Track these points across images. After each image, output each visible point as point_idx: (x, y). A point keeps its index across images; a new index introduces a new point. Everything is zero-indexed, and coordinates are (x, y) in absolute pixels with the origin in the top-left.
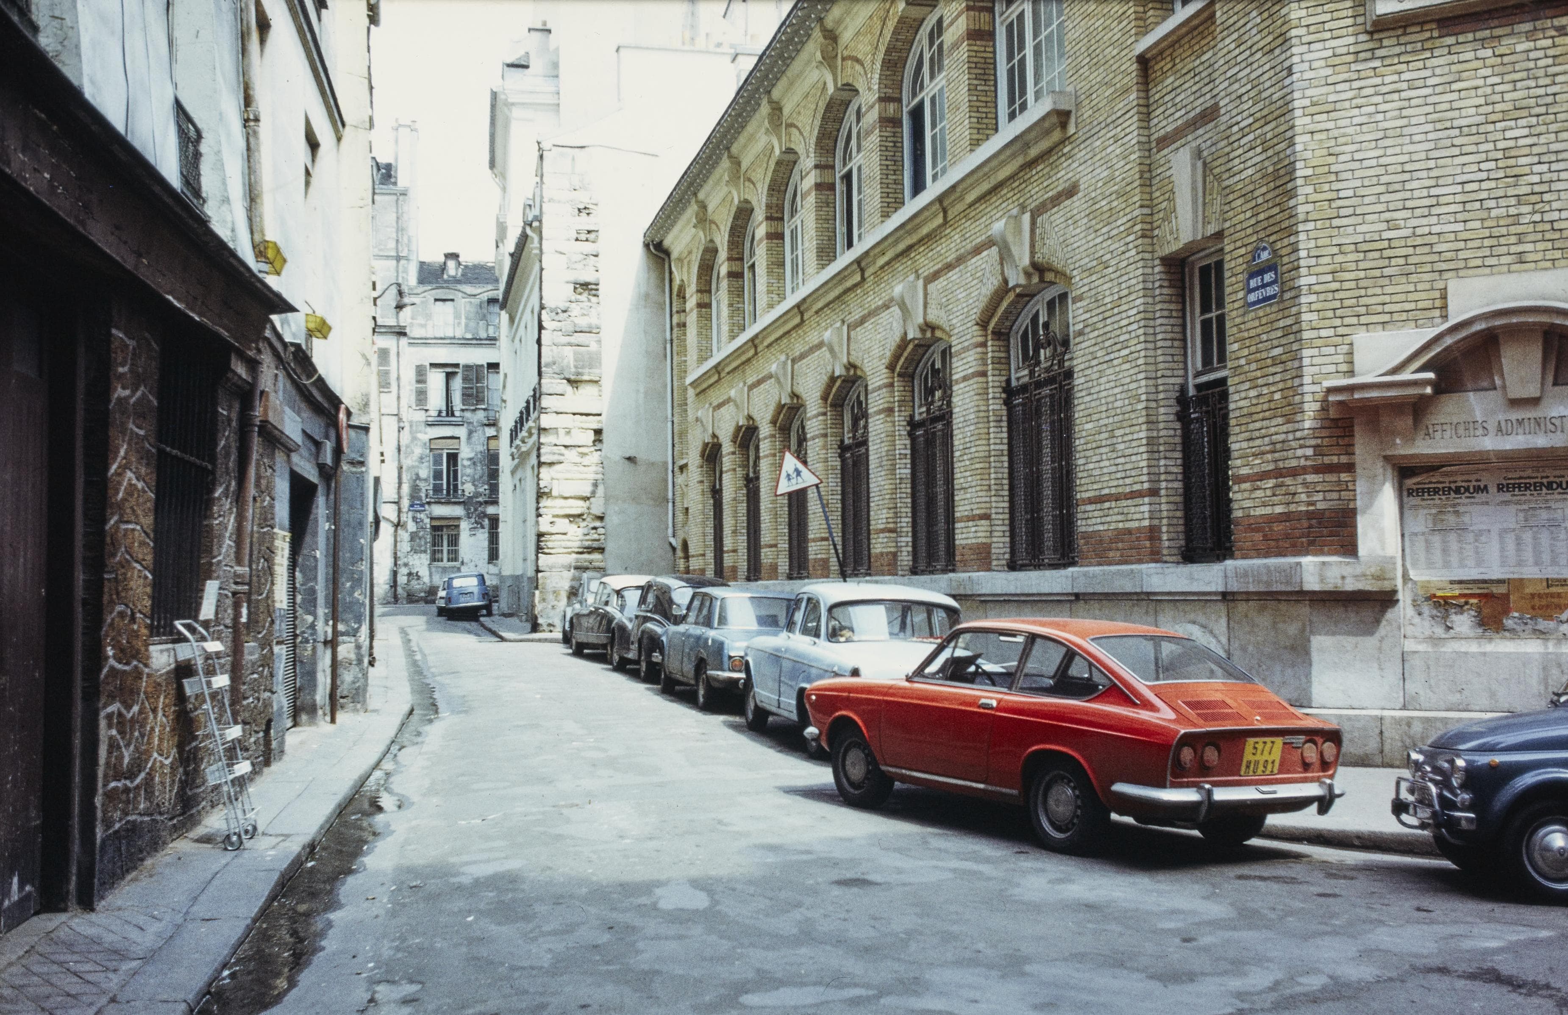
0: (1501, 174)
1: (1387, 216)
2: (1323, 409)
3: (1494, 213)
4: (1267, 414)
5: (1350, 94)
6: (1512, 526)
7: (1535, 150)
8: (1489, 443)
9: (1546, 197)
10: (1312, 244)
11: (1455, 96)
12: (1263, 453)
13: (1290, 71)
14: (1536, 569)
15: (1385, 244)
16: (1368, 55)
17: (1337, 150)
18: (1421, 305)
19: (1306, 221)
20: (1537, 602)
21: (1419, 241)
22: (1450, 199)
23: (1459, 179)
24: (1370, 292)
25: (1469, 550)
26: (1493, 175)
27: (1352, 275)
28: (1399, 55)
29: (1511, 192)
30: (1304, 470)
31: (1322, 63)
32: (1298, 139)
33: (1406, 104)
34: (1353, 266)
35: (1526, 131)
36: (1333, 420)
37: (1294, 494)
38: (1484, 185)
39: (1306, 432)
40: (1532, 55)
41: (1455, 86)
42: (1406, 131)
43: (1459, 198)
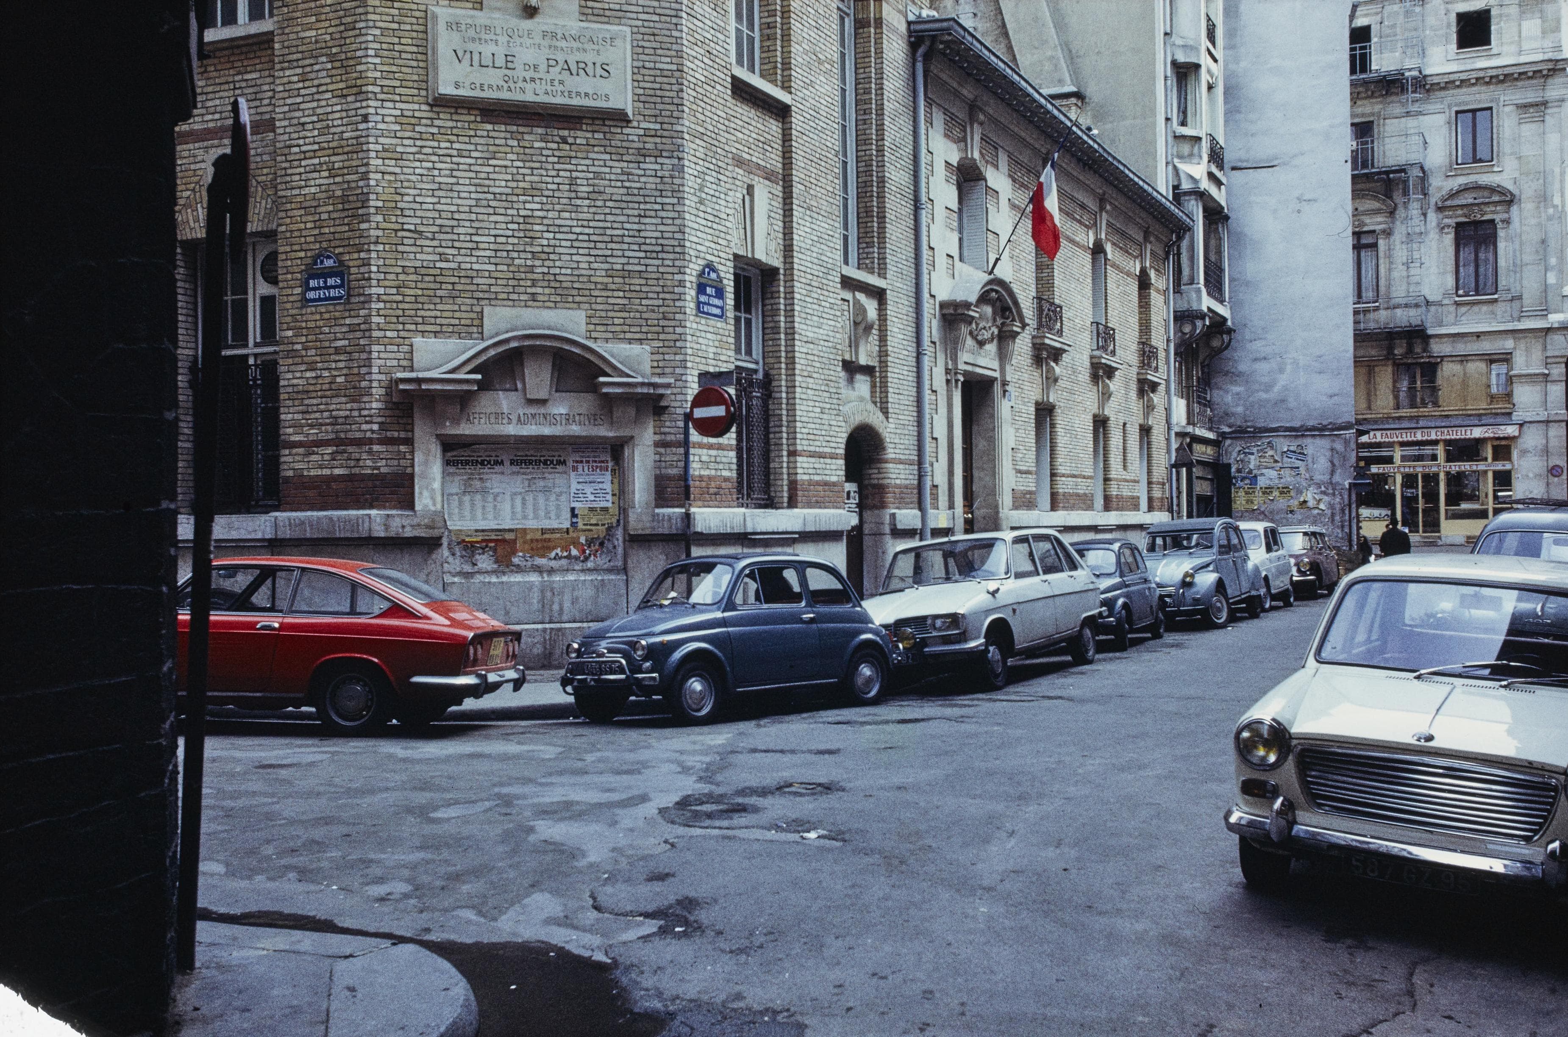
0: (522, 234)
1: (440, 250)
2: (387, 394)
3: (517, 262)
4: (328, 393)
5: (414, 150)
6: (519, 490)
7: (545, 221)
8: (512, 430)
9: (552, 256)
10: (381, 262)
11: (491, 169)
12: (321, 425)
13: (365, 119)
14: (535, 521)
15: (438, 272)
16: (429, 122)
17: (403, 191)
18: (463, 322)
19: (377, 243)
20: (534, 545)
21: (463, 273)
22: (486, 246)
23: (493, 232)
24: (426, 307)
25: (490, 507)
26: (516, 234)
27: (412, 292)
28: (452, 128)
29: (528, 249)
30: (371, 441)
31: (393, 119)
32: (372, 176)
33: (455, 167)
34: (413, 285)
35: (539, 206)
36: (394, 403)
37: (358, 460)
38: (510, 240)
39: (373, 411)
40: (545, 152)
41: (491, 162)
42: (455, 188)
43: (492, 246)
